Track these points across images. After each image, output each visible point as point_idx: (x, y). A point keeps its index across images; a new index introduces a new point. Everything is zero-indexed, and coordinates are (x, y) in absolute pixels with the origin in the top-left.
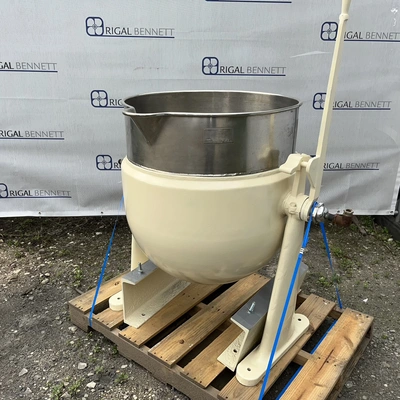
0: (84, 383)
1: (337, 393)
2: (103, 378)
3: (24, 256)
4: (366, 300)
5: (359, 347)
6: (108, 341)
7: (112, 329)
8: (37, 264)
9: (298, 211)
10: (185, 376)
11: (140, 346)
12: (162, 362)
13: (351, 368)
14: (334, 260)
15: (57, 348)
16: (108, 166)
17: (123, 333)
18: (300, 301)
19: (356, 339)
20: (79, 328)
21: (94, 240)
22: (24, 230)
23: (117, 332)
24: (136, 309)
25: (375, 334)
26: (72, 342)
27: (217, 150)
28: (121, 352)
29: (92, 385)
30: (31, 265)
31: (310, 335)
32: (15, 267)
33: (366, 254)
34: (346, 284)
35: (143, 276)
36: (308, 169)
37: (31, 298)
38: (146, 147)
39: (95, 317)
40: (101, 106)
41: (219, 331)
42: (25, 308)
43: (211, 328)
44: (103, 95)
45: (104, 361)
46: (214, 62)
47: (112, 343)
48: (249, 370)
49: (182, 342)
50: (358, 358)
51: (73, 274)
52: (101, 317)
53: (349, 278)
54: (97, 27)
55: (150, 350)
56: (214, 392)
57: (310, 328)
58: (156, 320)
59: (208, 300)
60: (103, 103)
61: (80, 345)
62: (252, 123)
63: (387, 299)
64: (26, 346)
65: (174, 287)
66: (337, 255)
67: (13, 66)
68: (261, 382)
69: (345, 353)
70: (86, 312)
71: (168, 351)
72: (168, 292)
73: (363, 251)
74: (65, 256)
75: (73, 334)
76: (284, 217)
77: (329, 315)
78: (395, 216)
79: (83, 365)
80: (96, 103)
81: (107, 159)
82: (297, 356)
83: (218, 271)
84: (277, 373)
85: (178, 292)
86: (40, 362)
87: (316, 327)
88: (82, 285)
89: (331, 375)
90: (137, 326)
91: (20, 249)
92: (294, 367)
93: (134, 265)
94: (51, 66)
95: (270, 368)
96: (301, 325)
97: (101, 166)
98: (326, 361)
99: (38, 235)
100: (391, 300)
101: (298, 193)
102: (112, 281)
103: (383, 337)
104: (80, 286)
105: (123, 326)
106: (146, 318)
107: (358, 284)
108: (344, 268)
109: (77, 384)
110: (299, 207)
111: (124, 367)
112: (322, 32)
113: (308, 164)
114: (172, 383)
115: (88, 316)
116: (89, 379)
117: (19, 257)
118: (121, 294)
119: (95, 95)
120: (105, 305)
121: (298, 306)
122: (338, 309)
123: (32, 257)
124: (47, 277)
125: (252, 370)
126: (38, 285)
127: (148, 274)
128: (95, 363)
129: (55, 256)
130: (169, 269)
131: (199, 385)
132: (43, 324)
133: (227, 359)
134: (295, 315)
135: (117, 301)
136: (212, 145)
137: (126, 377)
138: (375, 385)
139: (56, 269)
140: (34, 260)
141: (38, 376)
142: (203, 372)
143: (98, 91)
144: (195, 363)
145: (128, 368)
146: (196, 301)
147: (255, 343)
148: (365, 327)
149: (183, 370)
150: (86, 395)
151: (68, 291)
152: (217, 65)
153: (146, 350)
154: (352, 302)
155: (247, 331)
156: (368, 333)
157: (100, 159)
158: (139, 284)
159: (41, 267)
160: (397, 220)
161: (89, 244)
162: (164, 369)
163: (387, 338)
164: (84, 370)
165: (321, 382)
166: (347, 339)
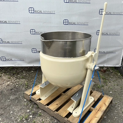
0: (29, 116)
1: (101, 120)
2: (34, 114)
3: (10, 78)
4: (111, 92)
5: (108, 106)
6: (35, 104)
7: (37, 100)
10: (58, 114)
11: (45, 106)
12: (51, 110)
13: (106, 112)
14: (102, 80)
15: (21, 106)
16: (35, 52)
17: (40, 101)
18: (91, 93)
19: (107, 104)
20: (27, 100)
21: (31, 73)
22: (10, 70)
23: (38, 101)
24: (44, 95)
25: (113, 102)
26: (25, 104)
27: (67, 51)
28: (39, 107)
29: (31, 116)
30: (13, 81)
31: (94, 103)
32: (8, 81)
33: (112, 78)
34: (105, 87)
35: (46, 85)
36: (93, 56)
37: (13, 91)
38: (47, 49)
39: (32, 97)
40: (33, 34)
41: (68, 101)
42: (11, 94)
43: (65, 100)
44: (34, 31)
45: (34, 110)
46: (67, 21)
47: (37, 104)
49: (57, 104)
50: (108, 109)
51: (25, 84)
52: (34, 97)
53: (106, 86)
54: (32, 11)
55: (48, 107)
56: (66, 119)
57: (94, 100)
58: (49, 98)
59: (65, 92)
60: (34, 33)
61: (28, 105)
64: (12, 105)
65: (55, 88)
66: (103, 79)
67: (7, 22)
68: (80, 116)
69: (104, 108)
70: (29, 95)
71: (53, 107)
72: (53, 90)
73: (111, 78)
74: (23, 78)
75: (25, 102)
76: (87, 69)
77: (100, 97)
78: (121, 67)
79: (28, 111)
80: (32, 33)
81: (35, 50)
82: (90, 109)
83: (67, 85)
84: (84, 114)
85: (56, 89)
86: (16, 110)
87: (96, 100)
88: (28, 87)
89: (100, 114)
90: (44, 100)
91: (9, 76)
92: (89, 112)
93: (43, 82)
94: (18, 22)
95: (82, 112)
96: (91, 100)
97: (33, 52)
98: (99, 110)
99: (14, 72)
100: (118, 92)
102: (37, 86)
103: (116, 103)
104: (27, 87)
105: (40, 99)
106: (47, 97)
107: (109, 87)
108: (105, 82)
109: (27, 116)
110: (91, 67)
111: (40, 111)
112: (100, 12)
113: (93, 55)
114: (54, 116)
115: (30, 96)
116: (30, 115)
117: (9, 79)
118: (39, 90)
119: (32, 31)
120: (35, 93)
121: (90, 95)
122: (102, 95)
123: (13, 78)
124: (18, 84)
125: (77, 113)
126: (15, 87)
128: (32, 110)
129: (20, 78)
130: (53, 84)
131: (62, 117)
132: (17, 98)
133: (70, 109)
134: (90, 97)
135: (38, 92)
136: (66, 49)
137: (41, 114)
138: (113, 117)
139: (20, 82)
140: (13, 79)
141: (15, 114)
142: (63, 113)
143: (32, 30)
144: (61, 110)
146: (61, 92)
147: (78, 105)
148: (110, 100)
149: (57, 113)
150: (30, 119)
151: (24, 89)
152: (68, 22)
153: (47, 107)
154: (107, 93)
155: (75, 102)
156: (111, 102)
157: (33, 50)
158: (45, 88)
159: (16, 82)
160: (121, 68)
161: (29, 75)
162: (52, 112)
163: (117, 104)
164: (29, 112)
165: (97, 116)
166: (105, 104)
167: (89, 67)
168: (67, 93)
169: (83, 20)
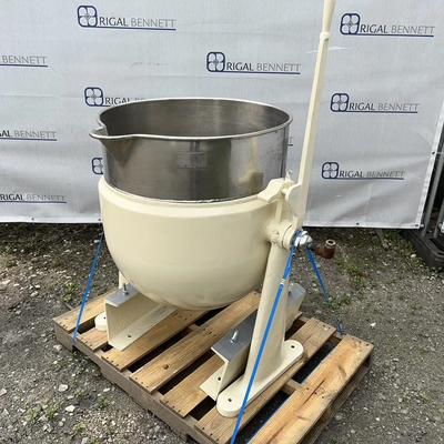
0: (63, 406)
1: (324, 426)
2: (83, 401)
3: (15, 265)
4: (373, 325)
5: (353, 378)
6: (91, 362)
7: (95, 351)
8: (28, 274)
9: (280, 239)
10: (165, 404)
11: (122, 371)
12: (143, 388)
13: (341, 400)
14: (346, 278)
15: (39, 368)
17: (105, 355)
19: (350, 370)
20: (64, 348)
21: (92, 248)
22: (19, 235)
23: (100, 354)
24: (122, 329)
25: (377, 363)
26: (55, 362)
28: (104, 374)
29: (71, 408)
30: (22, 275)
31: (302, 363)
32: (5, 277)
33: (384, 271)
34: (356, 305)
35: (127, 298)
36: (287, 197)
37: (18, 312)
39: (79, 336)
42: (11, 323)
45: (86, 384)
47: (96, 365)
48: (230, 400)
49: (167, 367)
50: (352, 389)
51: (65, 287)
52: (86, 337)
53: (360, 299)
55: (132, 375)
56: (192, 422)
57: (304, 355)
58: (142, 342)
61: (63, 365)
63: (396, 324)
64: (7, 365)
66: (352, 273)
69: (336, 384)
70: (71, 332)
71: (150, 377)
72: (158, 312)
73: (381, 269)
74: (59, 266)
75: (57, 353)
77: (328, 341)
78: (421, 229)
79: (63, 387)
82: (285, 386)
84: (260, 404)
86: (20, 383)
87: (310, 355)
88: (74, 299)
89: (316, 408)
90: (122, 349)
91: (12, 257)
92: (282, 396)
96: (293, 352)
97: (97, 170)
98: (315, 393)
99: (31, 242)
100: (400, 325)
101: (282, 220)
103: (384, 366)
104: (70, 301)
106: (132, 340)
107: (369, 305)
108: (356, 287)
109: (55, 407)
110: (281, 234)
111: (106, 390)
113: (287, 192)
114: (152, 409)
115: (72, 335)
116: (68, 402)
117: (10, 267)
118: (104, 314)
120: (90, 325)
122: (338, 335)
123: (24, 266)
124: (37, 289)
125: (232, 403)
126: (27, 299)
128: (77, 385)
129: (48, 266)
131: (177, 414)
132: (28, 341)
133: (210, 387)
134: (290, 343)
135: (101, 322)
137: (107, 401)
138: (366, 418)
139: (47, 281)
140: (25, 269)
141: (16, 398)
142: (182, 400)
144: (176, 390)
145: (110, 392)
147: (240, 373)
149: (163, 397)
150: (64, 420)
151: (58, 305)
153: (128, 374)
154: (358, 326)
155: (226, 361)
156: (367, 361)
157: (96, 163)
158: (121, 306)
159: (32, 278)
160: (423, 234)
161: (85, 252)
162: (145, 396)
163: (388, 367)
164: (64, 393)
165: (305, 415)
166: (341, 369)
167: (273, 237)
168: (208, 326)
169: (279, 54)
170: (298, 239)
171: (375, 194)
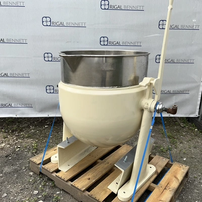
0: (37, 201)
2: (46, 198)
3: (7, 137)
4: (185, 159)
5: (182, 182)
6: (50, 180)
7: (52, 172)
8: (14, 141)
9: (149, 107)
10: (91, 196)
11: (67, 181)
12: (78, 189)
13: (178, 193)
14: (167, 139)
15: (23, 183)
16: (52, 91)
17: (58, 174)
18: (150, 159)
19: (180, 177)
20: (35, 173)
21: (44, 129)
22: (8, 125)
23: (54, 174)
24: (65, 162)
25: (190, 176)
26: (31, 180)
28: (57, 185)
30: (11, 142)
31: (156, 176)
32: (2, 142)
33: (184, 136)
34: (174, 151)
35: (69, 144)
37: (10, 158)
38: (71, 74)
39: (43, 166)
40: (49, 61)
41: (110, 173)
42: (6, 163)
43: (104, 172)
44: (50, 55)
45: (47, 190)
46: (106, 39)
47: (52, 180)
48: (124, 193)
49: (89, 179)
50: (182, 188)
51: (32, 146)
52: (46, 166)
53: (176, 148)
54: (48, 22)
55: (72, 183)
57: (156, 172)
58: (75, 168)
59: (103, 158)
60: (50, 59)
61: (35, 182)
62: (125, 60)
63: (195, 159)
64: (6, 182)
65: (85, 151)
66: (169, 137)
67: (5, 41)
68: (131, 199)
69: (175, 185)
70: (39, 164)
71: (81, 183)
72: (81, 154)
73: (182, 135)
74: (29, 137)
75: (31, 176)
76: (142, 110)
77: (166, 166)
78: (198, 117)
79: (36, 192)
80: (46, 59)
82: (149, 186)
84: (139, 195)
85: (87, 154)
86: (13, 190)
87: (159, 171)
89: (168, 196)
90: (65, 171)
91: (5, 134)
92: (148, 192)
93: (64, 139)
94: (24, 41)
95: (135, 192)
96: (151, 170)
97: (48, 91)
98: (165, 189)
99: (15, 127)
100: (198, 159)
101: (149, 98)
102: (53, 149)
103: (194, 177)
104: (36, 152)
105: (58, 171)
106: (70, 167)
107: (181, 151)
108: (173, 143)
110: (149, 105)
111: (58, 193)
112: (159, 25)
115: (40, 166)
116: (39, 199)
117: (5, 138)
118: (57, 155)
119: (46, 55)
120: (49, 161)
121: (149, 162)
122: (170, 163)
123: (12, 138)
124: (19, 148)
125: (126, 192)
126: (14, 152)
127: (71, 143)
128: (43, 191)
129: (24, 138)
131: (98, 201)
132: (16, 171)
133: (113, 187)
134: (149, 166)
135: (55, 158)
136: (105, 72)
137: (59, 198)
138: (191, 201)
139: (24, 144)
140: (12, 139)
141: (12, 198)
142: (100, 194)
143: (48, 53)
144: (96, 190)
145: (60, 193)
146: (96, 159)
147: (128, 179)
148: (185, 171)
149: (89, 193)
151: (30, 154)
152: (107, 41)
153: (70, 183)
154: (178, 160)
155: (123, 171)
156: (187, 175)
157: (48, 88)
159: (16, 143)
160: (199, 119)
161: (41, 131)
162: (79, 193)
163: (197, 178)
164: (36, 195)
165: (162, 199)
166: (176, 177)
168: (106, 160)
169: (132, 37)
170: (158, 106)
171: (177, 101)
